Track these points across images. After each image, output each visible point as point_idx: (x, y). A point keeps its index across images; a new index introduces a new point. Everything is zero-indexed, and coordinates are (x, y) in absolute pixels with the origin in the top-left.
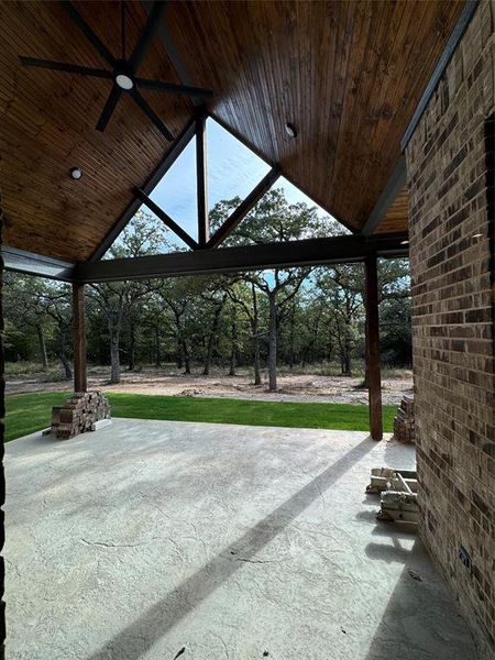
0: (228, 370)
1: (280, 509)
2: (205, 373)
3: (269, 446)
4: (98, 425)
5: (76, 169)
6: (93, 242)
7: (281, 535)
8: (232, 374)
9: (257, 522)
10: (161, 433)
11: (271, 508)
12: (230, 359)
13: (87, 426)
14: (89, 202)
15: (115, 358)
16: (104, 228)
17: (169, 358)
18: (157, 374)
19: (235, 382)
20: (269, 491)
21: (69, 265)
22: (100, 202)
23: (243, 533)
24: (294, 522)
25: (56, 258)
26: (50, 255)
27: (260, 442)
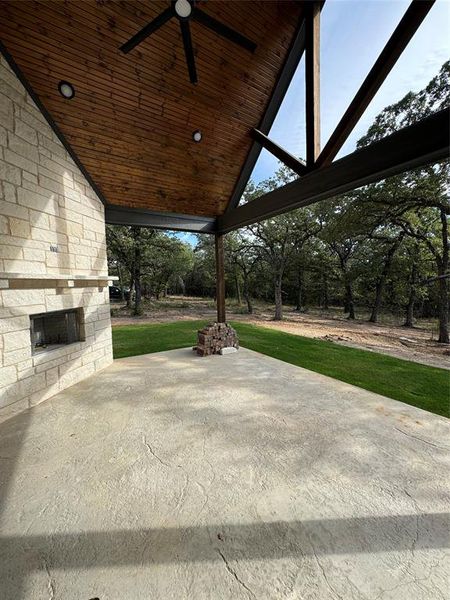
0: (404, 320)
1: (320, 524)
2: (372, 321)
3: (374, 427)
4: (225, 350)
5: (197, 132)
6: (226, 196)
7: (290, 563)
8: (408, 325)
9: (275, 519)
10: (266, 371)
11: (309, 512)
12: (407, 307)
13: (217, 350)
14: (213, 160)
15: (279, 299)
16: (231, 180)
17: (336, 302)
18: (320, 317)
19: (406, 334)
20: (325, 489)
21: (211, 220)
22: (222, 156)
23: (249, 520)
24: (325, 560)
25: (201, 215)
26: (196, 213)
27: (364, 416)
